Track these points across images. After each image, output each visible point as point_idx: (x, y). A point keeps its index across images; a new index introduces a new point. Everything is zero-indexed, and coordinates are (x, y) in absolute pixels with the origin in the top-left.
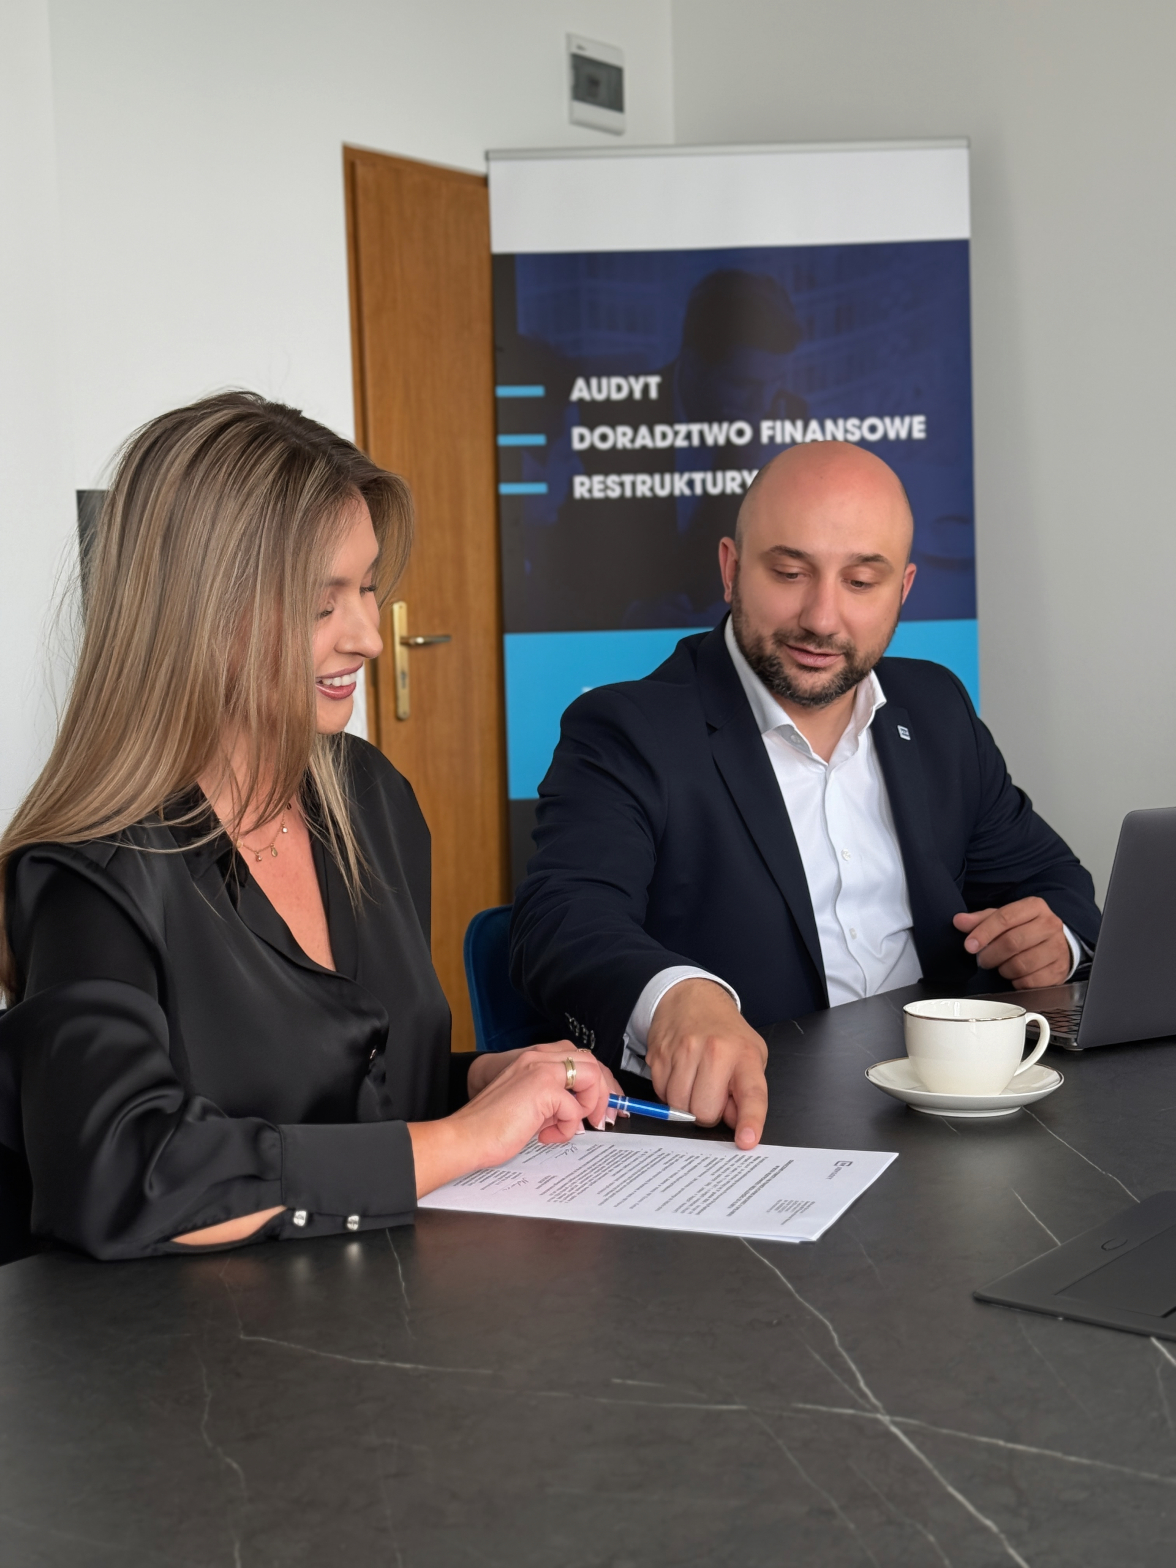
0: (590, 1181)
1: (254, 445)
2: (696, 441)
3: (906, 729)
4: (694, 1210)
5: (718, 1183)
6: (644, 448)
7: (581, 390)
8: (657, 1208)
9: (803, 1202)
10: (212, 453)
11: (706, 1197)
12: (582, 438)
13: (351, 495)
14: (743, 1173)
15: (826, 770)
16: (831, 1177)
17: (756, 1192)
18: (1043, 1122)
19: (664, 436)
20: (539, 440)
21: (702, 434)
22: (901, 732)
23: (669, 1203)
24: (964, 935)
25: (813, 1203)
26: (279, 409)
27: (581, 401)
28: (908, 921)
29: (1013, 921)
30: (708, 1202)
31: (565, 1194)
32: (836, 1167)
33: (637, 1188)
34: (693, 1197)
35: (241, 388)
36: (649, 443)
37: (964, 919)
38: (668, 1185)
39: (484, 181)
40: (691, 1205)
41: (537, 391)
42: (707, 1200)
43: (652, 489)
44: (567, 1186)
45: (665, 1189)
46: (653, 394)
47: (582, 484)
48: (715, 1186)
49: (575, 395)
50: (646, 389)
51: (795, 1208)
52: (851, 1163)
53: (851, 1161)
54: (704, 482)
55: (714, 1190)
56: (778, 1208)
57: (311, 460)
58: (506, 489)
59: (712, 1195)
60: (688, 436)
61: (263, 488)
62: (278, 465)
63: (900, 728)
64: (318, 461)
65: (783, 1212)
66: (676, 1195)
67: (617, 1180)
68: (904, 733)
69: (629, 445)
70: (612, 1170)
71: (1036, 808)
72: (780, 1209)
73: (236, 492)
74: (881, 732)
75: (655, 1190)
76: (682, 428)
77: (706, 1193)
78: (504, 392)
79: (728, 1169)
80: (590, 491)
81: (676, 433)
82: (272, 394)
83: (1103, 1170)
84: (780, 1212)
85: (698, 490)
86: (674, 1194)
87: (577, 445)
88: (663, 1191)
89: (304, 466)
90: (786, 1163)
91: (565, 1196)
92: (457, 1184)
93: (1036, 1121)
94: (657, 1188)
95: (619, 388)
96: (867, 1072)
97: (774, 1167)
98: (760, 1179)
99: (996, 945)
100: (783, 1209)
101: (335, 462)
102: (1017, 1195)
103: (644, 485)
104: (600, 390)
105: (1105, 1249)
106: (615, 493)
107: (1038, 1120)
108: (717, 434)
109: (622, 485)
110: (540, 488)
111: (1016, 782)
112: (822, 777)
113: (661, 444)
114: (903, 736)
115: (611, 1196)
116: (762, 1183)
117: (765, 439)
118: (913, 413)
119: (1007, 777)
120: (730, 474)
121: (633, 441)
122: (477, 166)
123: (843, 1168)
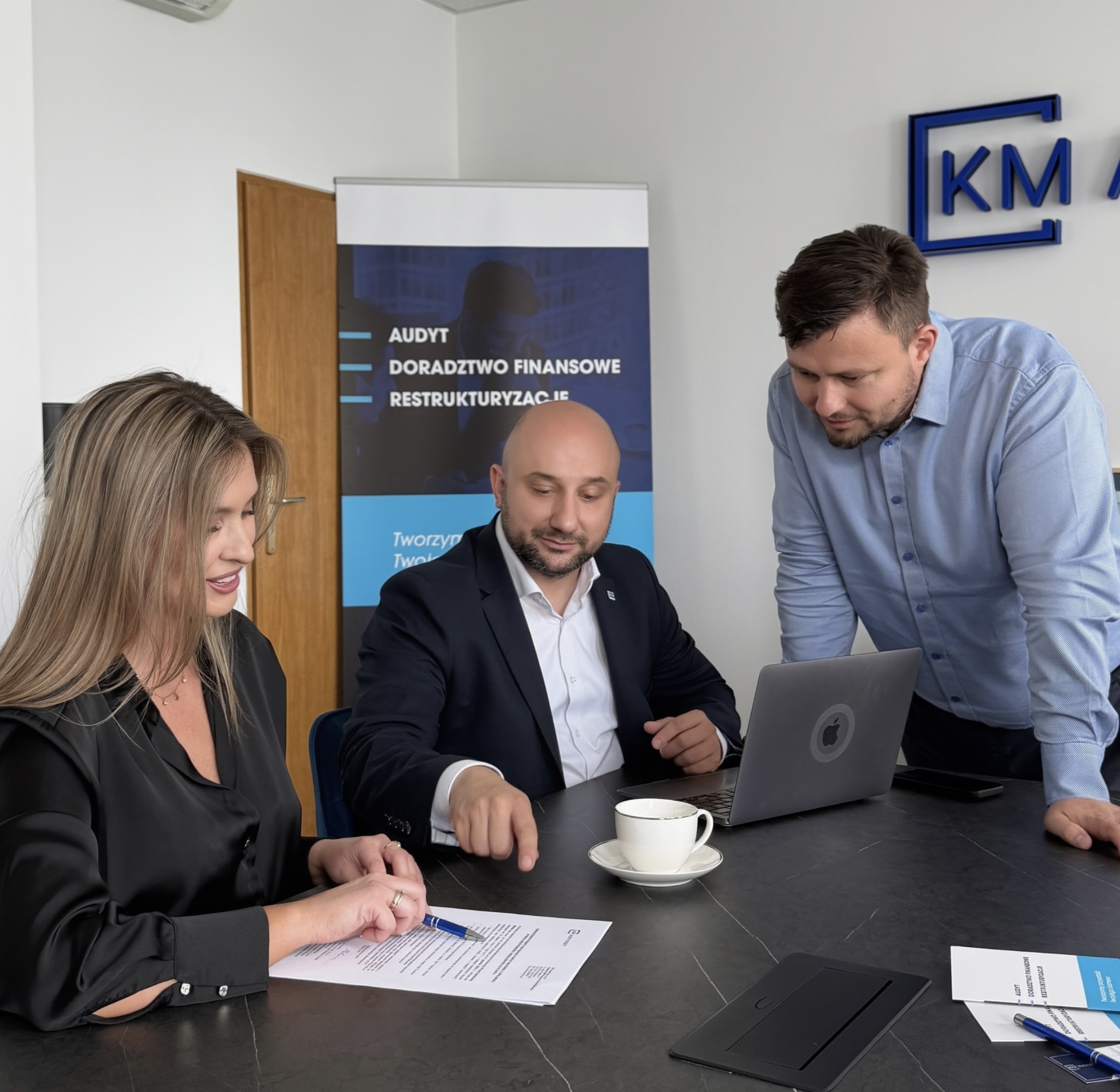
0: (394, 950)
1: (172, 411)
2: (471, 371)
3: (613, 593)
4: (468, 976)
5: (486, 951)
6: (437, 374)
7: (396, 336)
8: (442, 975)
9: (545, 967)
10: (142, 415)
11: (477, 964)
12: (396, 367)
13: (239, 449)
14: (504, 941)
15: (561, 621)
16: (565, 944)
17: (513, 958)
18: (709, 891)
19: (451, 367)
20: (368, 367)
21: (475, 366)
22: (609, 595)
23: (451, 970)
24: (652, 736)
25: (553, 968)
26: (193, 386)
27: (396, 342)
28: (614, 724)
29: (684, 727)
30: (479, 969)
31: (376, 963)
32: (569, 935)
33: (428, 956)
34: (467, 964)
35: (166, 369)
36: (440, 371)
37: (651, 726)
38: (450, 954)
39: (333, 197)
40: (467, 971)
41: (367, 336)
42: (478, 967)
43: (442, 402)
44: (377, 955)
45: (448, 958)
46: (444, 339)
47: (396, 397)
48: (484, 953)
49: (392, 339)
50: (439, 335)
51: (540, 974)
52: (579, 931)
53: (579, 929)
54: (476, 397)
55: (482, 958)
56: (528, 974)
57: (211, 424)
58: (344, 399)
59: (481, 962)
60: (467, 368)
61: (177, 441)
62: (189, 426)
63: (608, 592)
64: (217, 424)
65: (532, 977)
66: (455, 963)
67: (413, 949)
68: (611, 596)
69: (427, 373)
70: (411, 940)
71: (697, 646)
72: (529, 975)
73: (156, 444)
74: (596, 595)
75: (440, 958)
76: (463, 363)
77: (477, 961)
78: (344, 335)
79: (493, 937)
80: (401, 402)
81: (459, 366)
82: (188, 375)
83: (752, 934)
84: (529, 977)
85: (473, 403)
86: (454, 962)
87: (393, 372)
88: (447, 959)
89: (206, 428)
90: (534, 932)
91: (376, 965)
92: (298, 954)
93: (705, 889)
94: (442, 956)
95: (421, 335)
96: (590, 854)
97: (526, 935)
98: (515, 947)
99: (673, 744)
100: (532, 975)
101: (229, 425)
102: (695, 958)
103: (437, 399)
104: (408, 337)
105: (757, 1008)
106: (418, 404)
107: (706, 889)
108: (485, 367)
109: (422, 398)
110: (368, 399)
111: (684, 628)
112: (559, 626)
113: (448, 372)
114: (611, 598)
115: (409, 965)
116: (517, 950)
117: (517, 371)
118: (612, 357)
119: (679, 625)
120: (493, 393)
121: (430, 370)
122: (329, 188)
123: (575, 935)
